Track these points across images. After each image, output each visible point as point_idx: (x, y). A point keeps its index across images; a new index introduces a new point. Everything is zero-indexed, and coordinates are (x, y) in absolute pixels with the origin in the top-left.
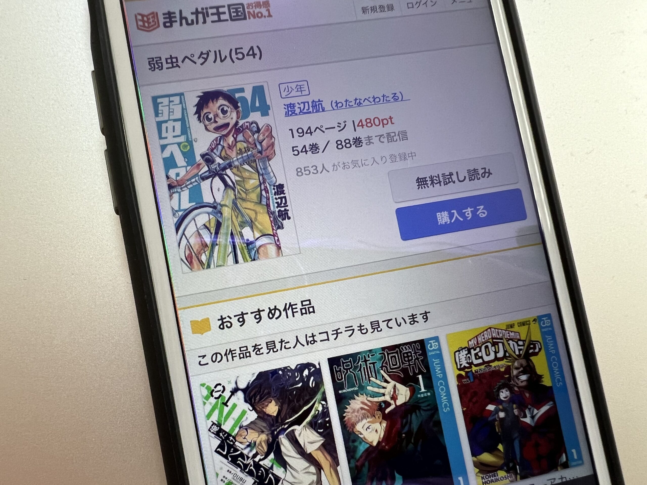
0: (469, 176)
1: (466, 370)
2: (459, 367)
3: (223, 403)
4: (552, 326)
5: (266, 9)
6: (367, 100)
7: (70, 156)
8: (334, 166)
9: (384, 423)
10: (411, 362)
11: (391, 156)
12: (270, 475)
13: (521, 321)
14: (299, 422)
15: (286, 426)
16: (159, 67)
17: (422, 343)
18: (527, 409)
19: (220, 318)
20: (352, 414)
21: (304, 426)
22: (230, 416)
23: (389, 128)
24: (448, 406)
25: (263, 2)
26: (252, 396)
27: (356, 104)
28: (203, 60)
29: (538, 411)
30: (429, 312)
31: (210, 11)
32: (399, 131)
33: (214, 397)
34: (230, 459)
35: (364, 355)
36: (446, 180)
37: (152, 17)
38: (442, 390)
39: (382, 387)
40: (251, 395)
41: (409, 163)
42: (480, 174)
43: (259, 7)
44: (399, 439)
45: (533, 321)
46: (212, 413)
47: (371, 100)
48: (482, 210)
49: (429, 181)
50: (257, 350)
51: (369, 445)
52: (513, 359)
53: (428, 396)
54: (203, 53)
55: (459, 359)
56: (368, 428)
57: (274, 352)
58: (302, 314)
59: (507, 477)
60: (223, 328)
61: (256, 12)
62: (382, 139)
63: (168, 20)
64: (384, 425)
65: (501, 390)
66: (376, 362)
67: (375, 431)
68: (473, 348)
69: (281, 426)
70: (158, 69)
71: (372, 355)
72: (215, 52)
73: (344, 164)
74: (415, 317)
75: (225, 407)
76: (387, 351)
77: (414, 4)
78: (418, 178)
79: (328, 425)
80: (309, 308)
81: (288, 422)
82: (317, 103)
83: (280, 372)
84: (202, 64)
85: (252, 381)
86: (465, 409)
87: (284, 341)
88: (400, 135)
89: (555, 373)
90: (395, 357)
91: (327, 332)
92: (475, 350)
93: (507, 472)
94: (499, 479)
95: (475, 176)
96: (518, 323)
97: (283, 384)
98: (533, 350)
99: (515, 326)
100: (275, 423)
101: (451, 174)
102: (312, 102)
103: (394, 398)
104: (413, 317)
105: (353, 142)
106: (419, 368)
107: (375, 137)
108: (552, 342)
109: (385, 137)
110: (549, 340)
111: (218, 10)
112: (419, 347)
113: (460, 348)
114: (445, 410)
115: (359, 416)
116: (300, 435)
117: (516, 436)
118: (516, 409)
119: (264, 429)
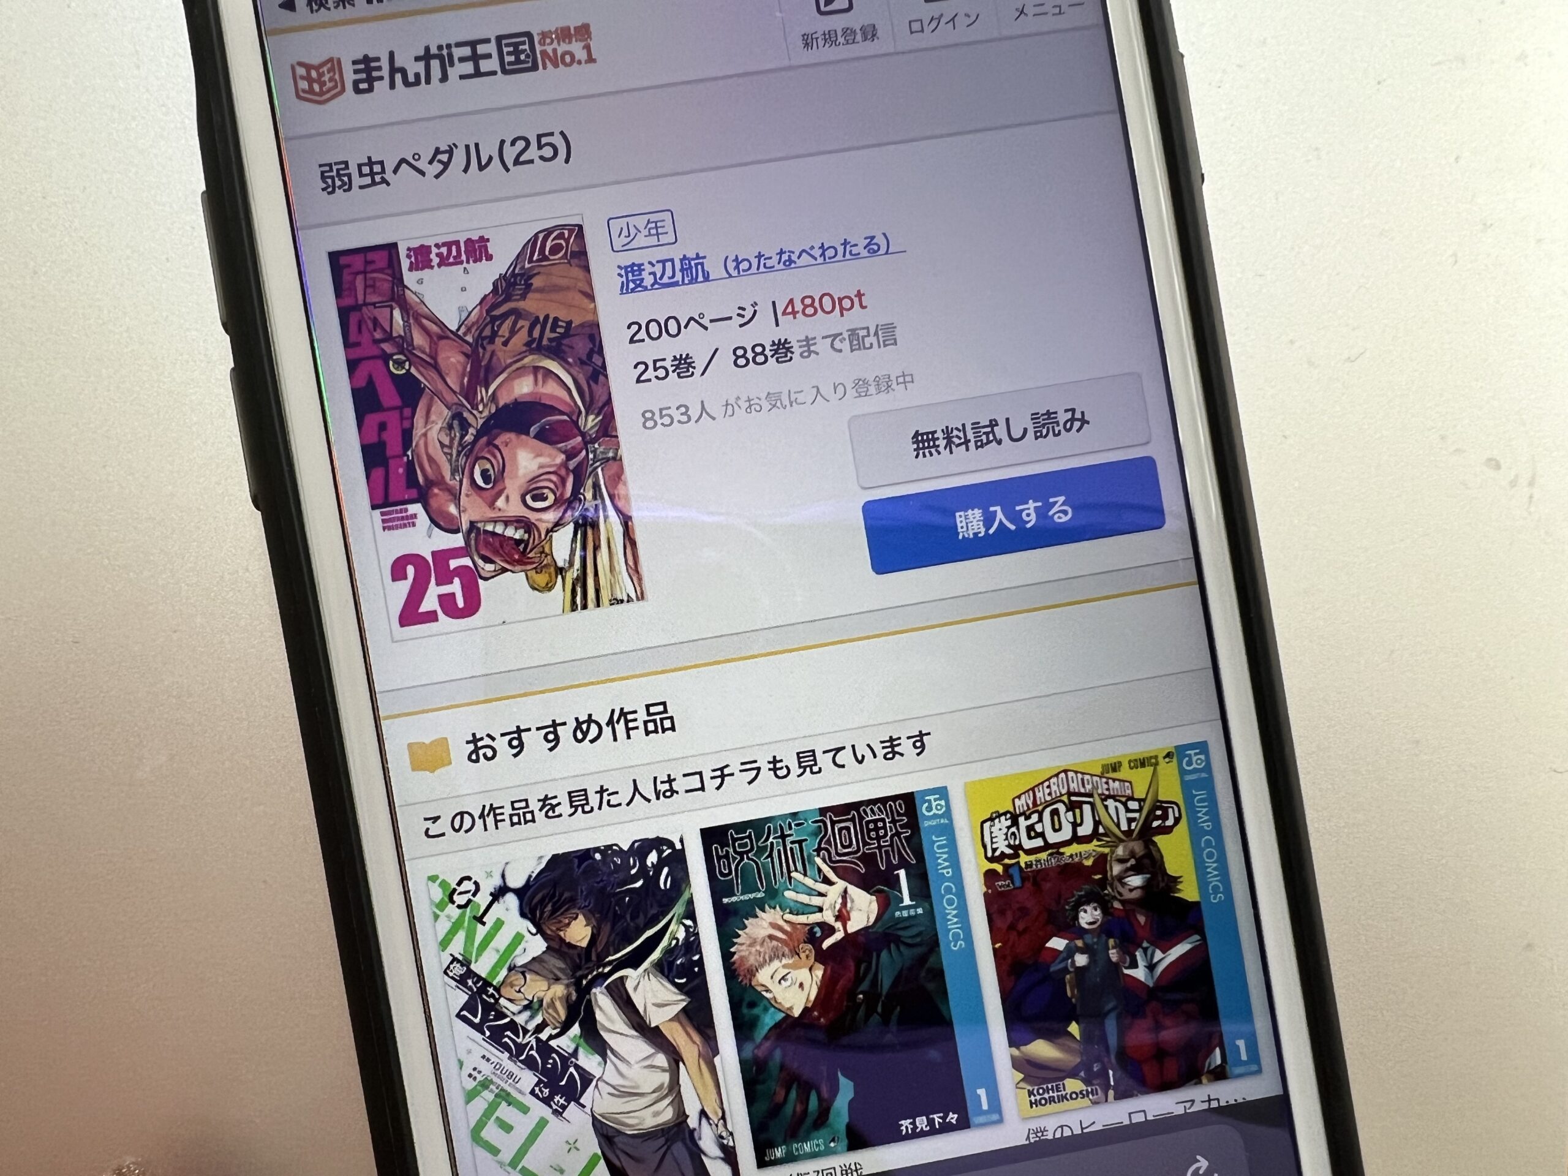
0: (1035, 428)
1: (1007, 861)
2: (989, 854)
3: (475, 918)
4: (1208, 768)
5: (583, 44)
6: (807, 253)
7: (166, 374)
8: (727, 405)
9: (819, 969)
10: (884, 842)
11: (857, 382)
12: (572, 1070)
13: (1139, 757)
14: (634, 960)
15: (607, 970)
16: (344, 184)
17: (909, 799)
18: (1140, 949)
19: (471, 738)
20: (751, 949)
21: (645, 971)
22: (492, 944)
23: (856, 318)
24: (962, 936)
25: (576, 28)
26: (536, 905)
27: (783, 260)
28: (441, 167)
29: (1163, 956)
30: (929, 734)
31: (458, 52)
32: (877, 326)
33: (456, 904)
34: (488, 1033)
35: (780, 825)
36: (980, 436)
37: (329, 71)
38: (950, 902)
39: (817, 893)
40: (534, 902)
41: (900, 397)
42: (1061, 424)
43: (567, 41)
44: (850, 1004)
45: (1165, 758)
46: (451, 936)
47: (817, 252)
48: (1062, 505)
49: (941, 439)
50: (549, 807)
51: (783, 1015)
52: (1114, 839)
53: (916, 916)
54: (442, 149)
55: (992, 838)
56: (783, 978)
57: (584, 812)
58: (647, 733)
59: (1084, 1092)
60: (477, 761)
61: (559, 54)
62: (837, 344)
63: (364, 76)
64: (819, 972)
65: (1085, 907)
66: (806, 840)
67: (798, 984)
68: (1021, 815)
69: (598, 969)
70: (341, 190)
71: (797, 825)
72: (467, 147)
73: (749, 400)
74: (895, 743)
75: (479, 926)
76: (830, 817)
77: (925, 24)
78: (917, 434)
79: (696, 969)
80: (662, 720)
81: (610, 963)
82: (693, 263)
83: (598, 856)
84: (437, 176)
85: (536, 872)
86: (997, 946)
87: (607, 790)
88: (880, 333)
89: (1211, 873)
90: (848, 829)
91: (700, 774)
92: (1028, 818)
93: (1087, 1082)
94: (1068, 1096)
95: (1048, 428)
96: (1130, 761)
97: (602, 881)
98: (1160, 822)
99: (1122, 769)
100: (583, 962)
101: (993, 424)
102: (681, 260)
103: (842, 916)
104: (892, 743)
105: (771, 351)
106: (901, 857)
107: (823, 338)
108: (1206, 804)
109: (845, 339)
110: (1200, 801)
111: (474, 50)
112: (902, 809)
113: (995, 812)
114: (955, 946)
115: (765, 953)
116: (636, 989)
117: (1110, 1005)
118: (1113, 948)
119: (560, 975)
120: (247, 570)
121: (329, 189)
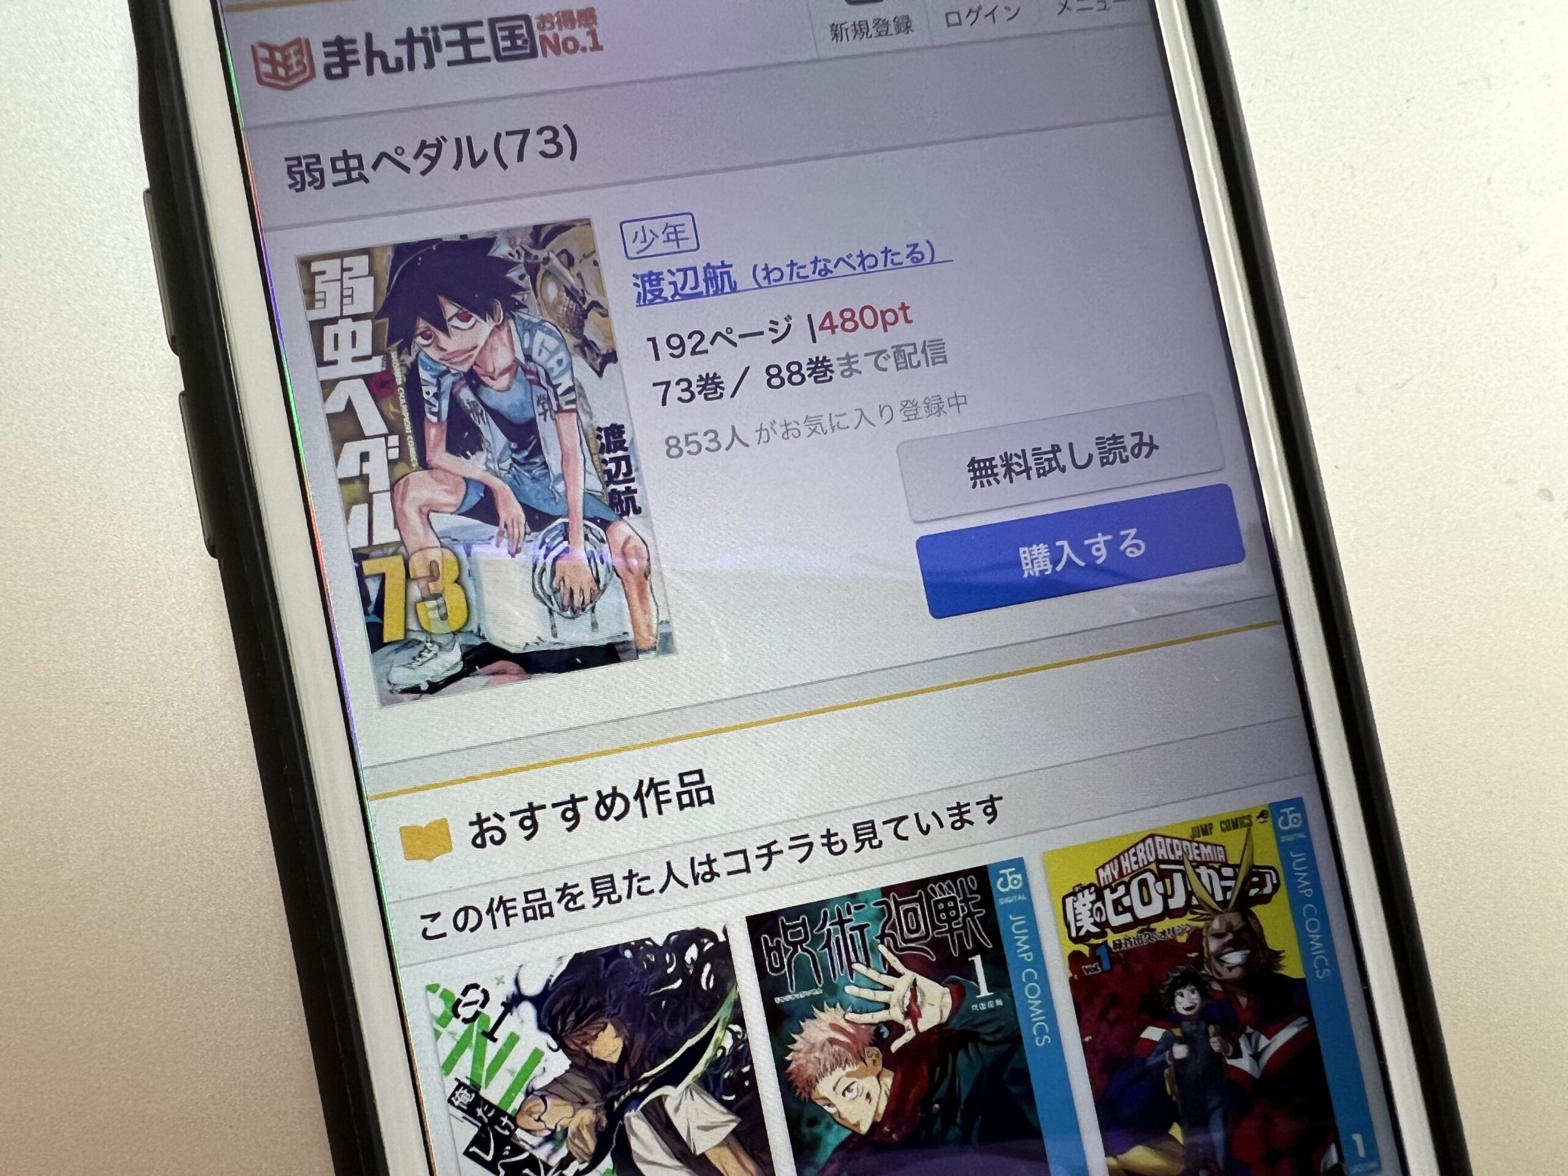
0: (1100, 453)
1: (1093, 941)
2: (1074, 934)
3: (484, 1033)
4: (1305, 828)
5: (587, 29)
6: (845, 261)
9: (888, 1076)
10: (955, 924)
11: (904, 403)
13: (1229, 818)
14: (674, 1076)
15: (642, 1089)
16: (317, 180)
17: (981, 873)
18: (1244, 1037)
19: (475, 819)
20: (808, 1055)
21: (687, 1087)
22: (503, 1066)
23: (901, 333)
24: (1047, 1030)
25: (579, 12)
26: (557, 1014)
27: (817, 271)
28: (428, 163)
29: (1268, 1042)
30: (1000, 798)
31: (445, 36)
32: (925, 342)
33: (461, 1018)
34: (502, 1172)
35: (838, 909)
36: (1042, 463)
37: (296, 53)
38: (1033, 991)
39: (881, 987)
40: (553, 1013)
41: (949, 423)
42: (1129, 449)
43: (570, 25)
44: (925, 1115)
45: (1258, 817)
46: (456, 1057)
47: (855, 261)
48: (1133, 538)
49: (999, 466)
50: (569, 897)
51: (848, 1132)
52: (1208, 911)
53: (996, 1009)
55: (1075, 915)
56: (848, 1089)
57: (610, 902)
58: (682, 806)
60: (483, 845)
61: (561, 40)
62: (881, 362)
63: (336, 59)
64: (888, 1081)
65: (1182, 990)
66: (867, 925)
67: (864, 1096)
68: (1106, 887)
69: (631, 1089)
70: (312, 187)
71: (856, 908)
72: (458, 141)
73: (786, 425)
74: (963, 810)
75: (489, 1042)
76: (894, 896)
77: (964, 14)
78: (973, 461)
79: (747, 1083)
80: (698, 791)
81: (646, 1080)
82: (718, 271)
83: (628, 954)
84: (424, 173)
85: (556, 976)
86: (1087, 1039)
87: (636, 875)
88: (928, 349)
89: (1314, 946)
90: (914, 910)
91: (744, 852)
92: (1113, 891)
95: (1115, 454)
96: (1222, 822)
97: (633, 983)
99: (1213, 831)
100: (614, 1081)
101: (1056, 449)
102: (705, 269)
103: (912, 1013)
104: (959, 809)
105: (808, 369)
106: (975, 940)
107: (866, 355)
108: (1305, 868)
109: (889, 357)
110: (1299, 865)
111: (464, 33)
112: (974, 886)
113: (1078, 886)
114: (1040, 1042)
115: (826, 1059)
116: (677, 1110)
117: (1215, 1102)
118: (1215, 1035)
119: (587, 1097)
120: (194, 630)
121: (298, 186)
